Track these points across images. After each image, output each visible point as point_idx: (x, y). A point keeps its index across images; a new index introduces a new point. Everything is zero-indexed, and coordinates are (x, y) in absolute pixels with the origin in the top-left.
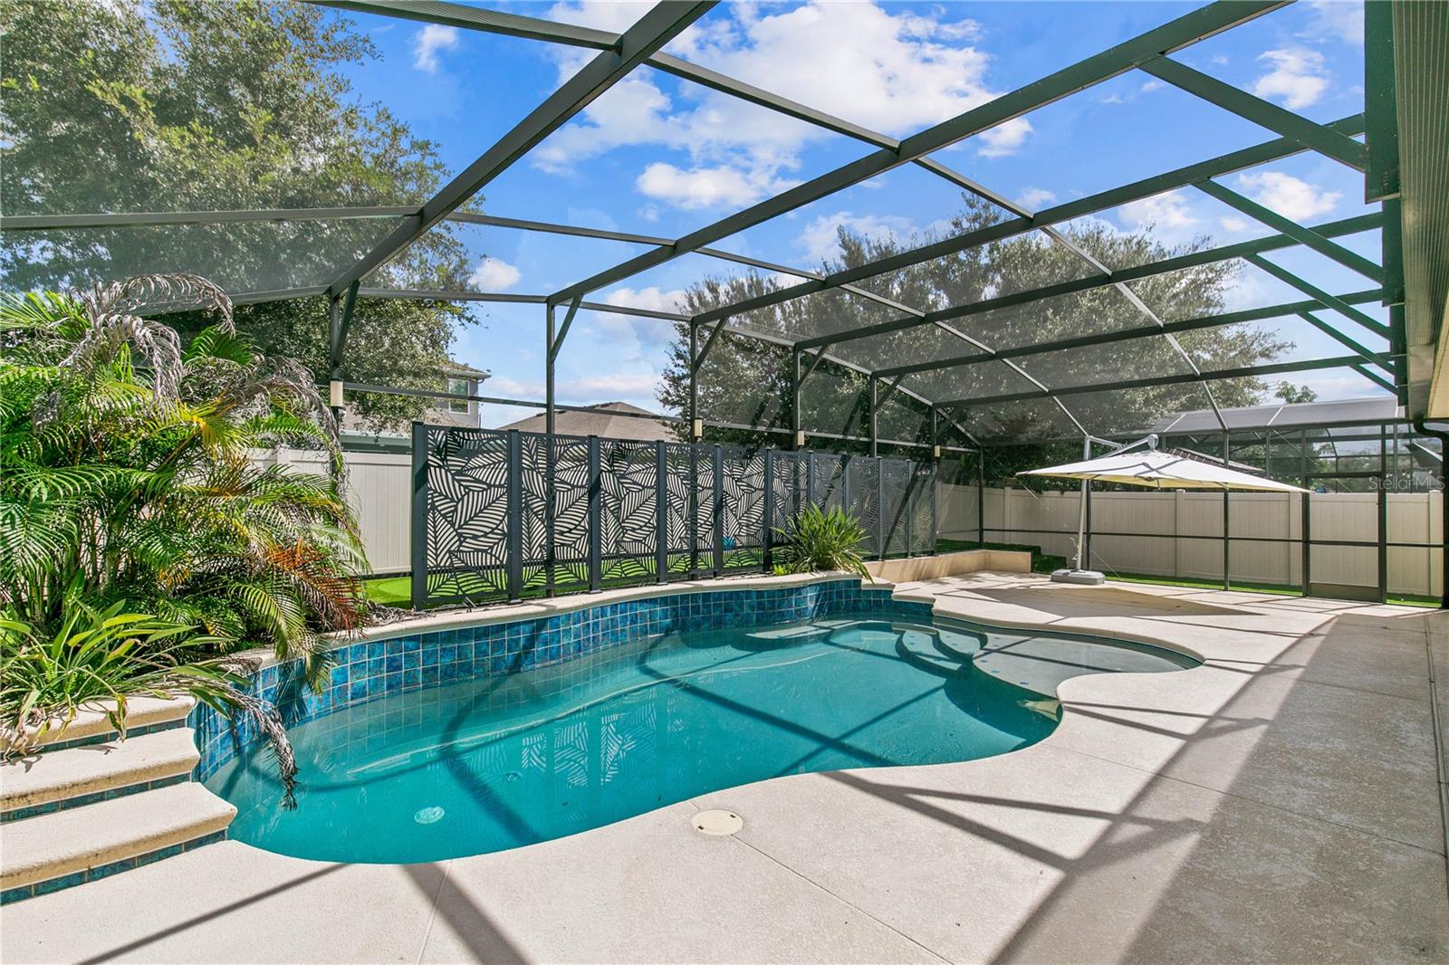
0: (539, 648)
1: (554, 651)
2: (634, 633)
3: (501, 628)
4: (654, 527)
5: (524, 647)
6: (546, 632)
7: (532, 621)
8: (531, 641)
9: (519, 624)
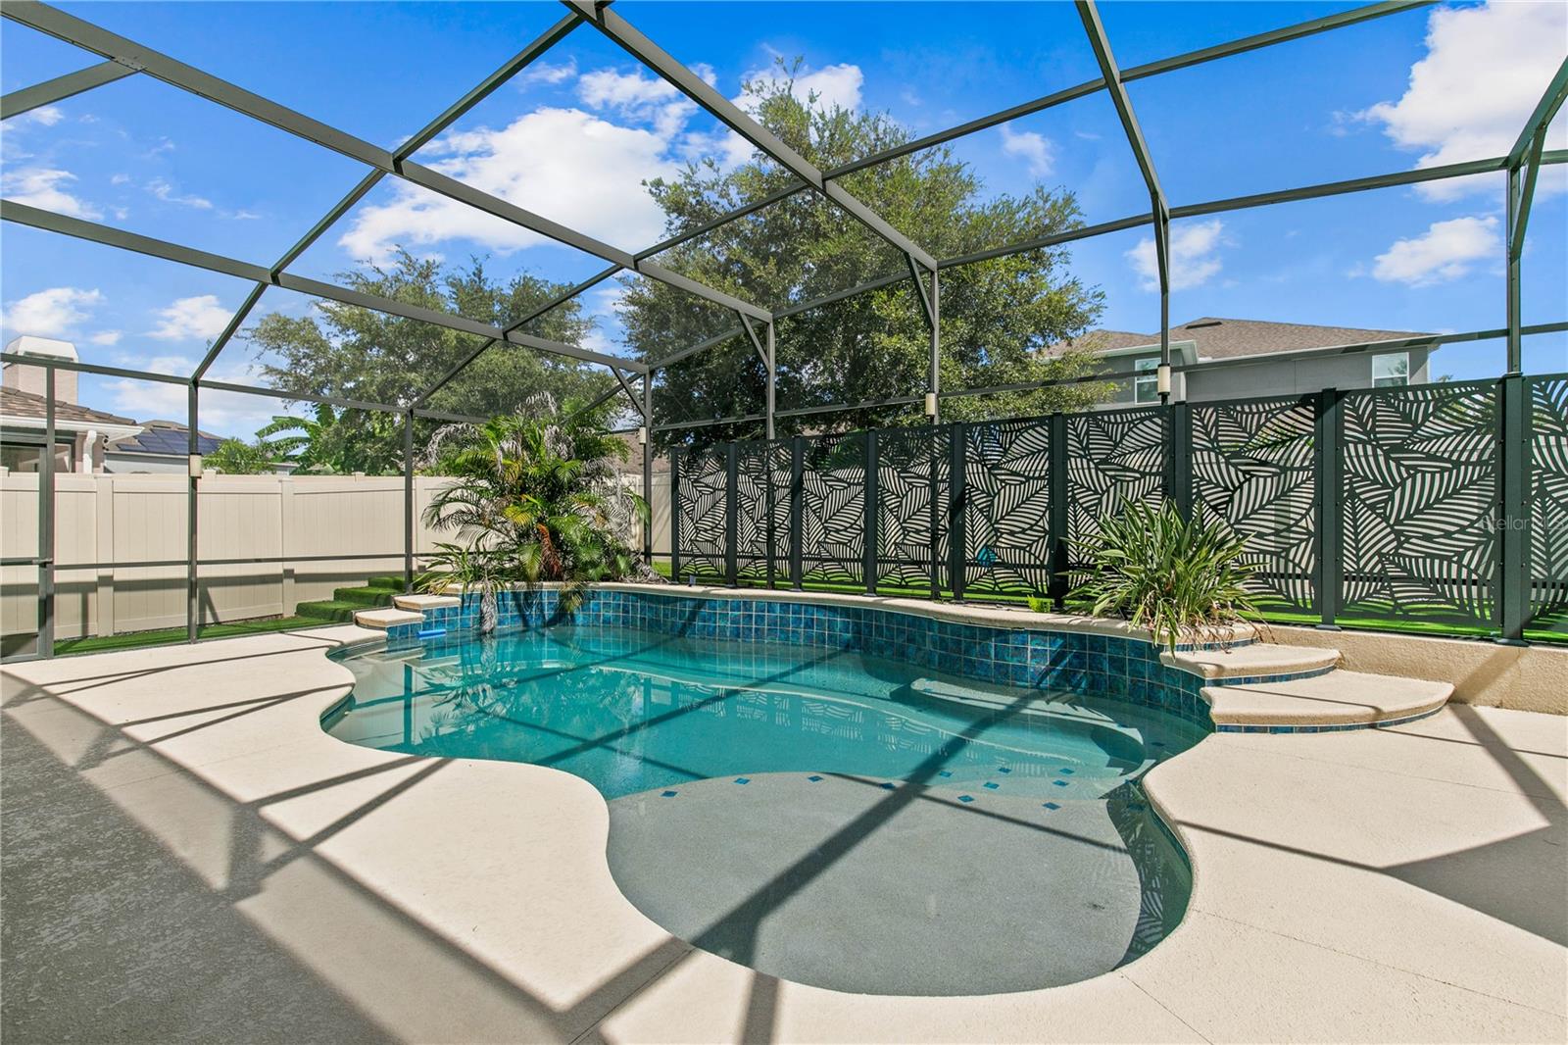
0: (698, 623)
1: (711, 629)
2: (809, 638)
3: (676, 599)
4: (861, 529)
5: (689, 619)
6: (705, 611)
7: (694, 599)
8: (693, 615)
9: (686, 599)
